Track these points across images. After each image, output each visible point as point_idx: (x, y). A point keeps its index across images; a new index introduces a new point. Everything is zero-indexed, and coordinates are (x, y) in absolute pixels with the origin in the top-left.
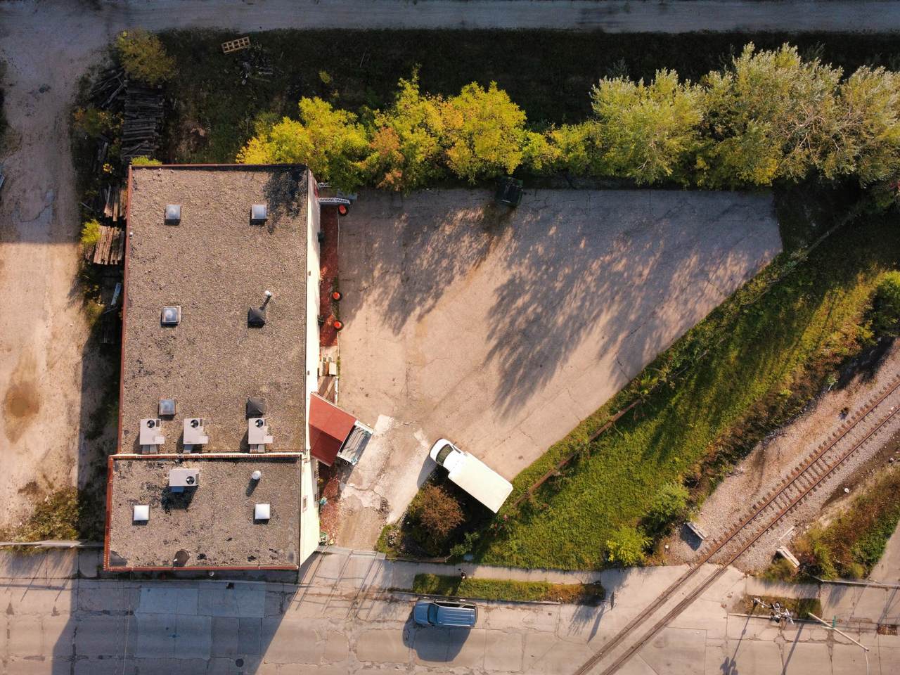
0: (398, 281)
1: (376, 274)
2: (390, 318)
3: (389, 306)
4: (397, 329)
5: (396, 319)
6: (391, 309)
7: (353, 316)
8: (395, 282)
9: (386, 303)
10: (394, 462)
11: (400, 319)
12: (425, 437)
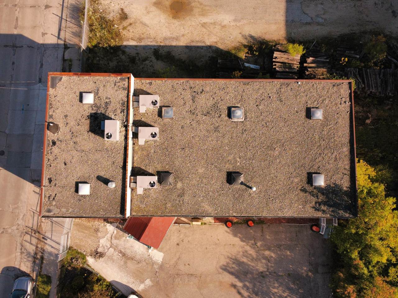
0: (261, 269)
1: (267, 253)
2: (234, 263)
3: (243, 262)
4: (225, 269)
5: (233, 268)
6: (240, 263)
7: (235, 235)
8: (261, 267)
9: (245, 260)
10: (130, 264)
11: (233, 270)
12: (147, 287)
